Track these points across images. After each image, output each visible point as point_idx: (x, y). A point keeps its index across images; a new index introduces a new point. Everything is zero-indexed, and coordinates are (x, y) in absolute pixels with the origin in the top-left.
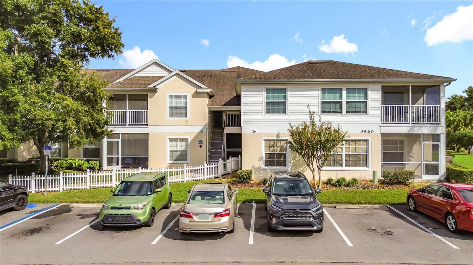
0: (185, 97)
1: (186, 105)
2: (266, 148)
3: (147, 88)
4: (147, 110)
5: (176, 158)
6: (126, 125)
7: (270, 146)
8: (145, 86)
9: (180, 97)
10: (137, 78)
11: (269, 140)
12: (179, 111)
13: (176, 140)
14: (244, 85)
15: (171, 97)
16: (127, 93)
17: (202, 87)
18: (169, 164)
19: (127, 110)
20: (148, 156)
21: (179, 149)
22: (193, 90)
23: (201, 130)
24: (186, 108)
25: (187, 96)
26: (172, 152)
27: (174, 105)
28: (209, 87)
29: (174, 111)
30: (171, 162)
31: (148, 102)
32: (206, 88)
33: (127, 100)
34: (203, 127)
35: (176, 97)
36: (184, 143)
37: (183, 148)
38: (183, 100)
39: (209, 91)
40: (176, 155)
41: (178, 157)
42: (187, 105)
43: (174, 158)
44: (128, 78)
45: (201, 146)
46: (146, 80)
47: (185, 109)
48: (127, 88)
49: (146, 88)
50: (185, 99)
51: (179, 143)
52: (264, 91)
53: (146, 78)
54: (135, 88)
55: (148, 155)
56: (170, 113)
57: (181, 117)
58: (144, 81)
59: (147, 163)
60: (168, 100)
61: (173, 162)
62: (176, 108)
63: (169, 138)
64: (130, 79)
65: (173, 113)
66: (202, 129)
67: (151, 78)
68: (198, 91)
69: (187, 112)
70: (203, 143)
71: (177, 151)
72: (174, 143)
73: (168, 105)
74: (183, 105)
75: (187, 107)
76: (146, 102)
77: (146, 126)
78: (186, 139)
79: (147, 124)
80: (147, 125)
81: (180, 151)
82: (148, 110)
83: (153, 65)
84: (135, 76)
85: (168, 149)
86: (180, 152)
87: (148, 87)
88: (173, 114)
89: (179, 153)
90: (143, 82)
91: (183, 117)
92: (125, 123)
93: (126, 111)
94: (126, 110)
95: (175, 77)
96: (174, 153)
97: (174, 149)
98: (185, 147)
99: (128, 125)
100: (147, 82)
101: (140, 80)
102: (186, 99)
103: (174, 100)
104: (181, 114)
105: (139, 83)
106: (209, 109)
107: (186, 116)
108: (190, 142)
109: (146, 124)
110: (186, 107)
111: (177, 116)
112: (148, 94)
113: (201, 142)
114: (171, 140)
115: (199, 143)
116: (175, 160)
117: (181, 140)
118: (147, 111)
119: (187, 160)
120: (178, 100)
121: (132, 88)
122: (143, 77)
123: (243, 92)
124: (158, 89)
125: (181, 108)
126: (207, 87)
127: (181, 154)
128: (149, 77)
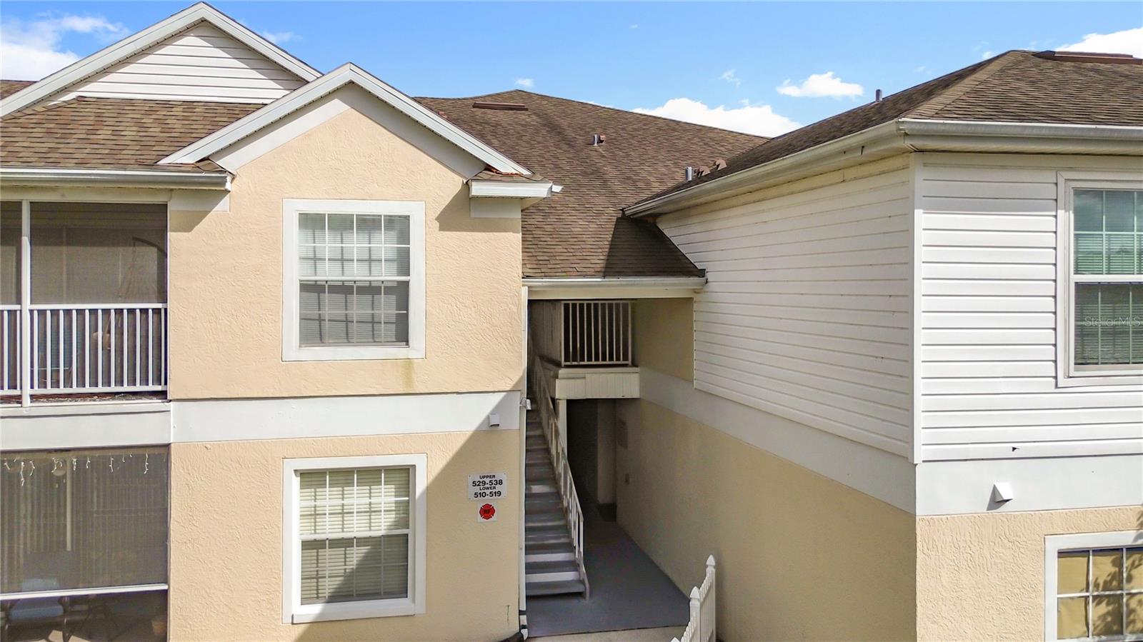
0: (399, 225)
1: (400, 274)
2: (1063, 610)
3: (163, 169)
4: (159, 306)
5: (337, 581)
6: (18, 399)
7: (1092, 592)
8: (150, 156)
9: (368, 224)
10: (90, 110)
11: (1084, 552)
12: (358, 308)
13: (343, 477)
14: (934, 165)
15: (311, 222)
16: (26, 199)
17: (497, 172)
18: (299, 630)
19: (27, 304)
20: (163, 587)
21: (357, 528)
22: (447, 183)
23: (488, 417)
24: (401, 292)
25: (407, 218)
26: (314, 552)
27: (329, 273)
28: (538, 170)
29: (331, 308)
30: (314, 610)
31: (163, 253)
32: (521, 175)
33: (26, 241)
34: (505, 396)
35: (341, 224)
36: (385, 496)
37: (382, 525)
38: (384, 244)
39: (544, 195)
40: (336, 567)
41: (349, 576)
42: (408, 275)
43: (329, 586)
44: (39, 108)
45: (487, 512)
46: (147, 120)
47: (393, 298)
48: (27, 164)
49: (153, 166)
50: (393, 234)
51: (357, 496)
52: (1067, 210)
53: (150, 112)
54: (82, 164)
55: (166, 581)
56: (303, 319)
57: (374, 340)
58: (139, 124)
59: (156, 626)
60: (293, 240)
61: (321, 615)
62: (343, 289)
63: (295, 471)
64: (50, 109)
65: (320, 320)
66: (493, 412)
67: (178, 111)
68: (478, 189)
69: (407, 316)
70: (500, 493)
71: (345, 543)
72: (329, 497)
73: (293, 273)
74: (386, 274)
75: (407, 283)
76: (153, 252)
77: (156, 404)
78: (403, 475)
79: (159, 388)
80: (162, 395)
81: (362, 541)
82: (165, 301)
83: (189, 40)
84: (80, 99)
85: (295, 533)
86: (365, 549)
87: (163, 162)
88: (326, 325)
89: (356, 554)
90: (130, 133)
91: (388, 343)
92: (13, 386)
93: (17, 307)
94: (19, 301)
95: (337, 107)
96: (327, 552)
97: (329, 529)
98: (392, 517)
99: (34, 398)
100: (155, 130)
101: (110, 121)
102: (404, 236)
103: (328, 244)
104: (373, 322)
105: (105, 133)
106: (530, 292)
107: (403, 337)
108: (429, 489)
109: (152, 387)
110: (406, 285)
111: (348, 339)
112: (165, 206)
113: (488, 485)
114: (310, 478)
115: (477, 489)
116: (335, 598)
117: (370, 475)
118: (157, 311)
119: (402, 592)
120: (356, 243)
121: (55, 164)
122: (130, 102)
123: (930, 209)
124: (233, 179)
125: (370, 290)
126: (525, 172)
127: (366, 557)
128: (167, 104)
